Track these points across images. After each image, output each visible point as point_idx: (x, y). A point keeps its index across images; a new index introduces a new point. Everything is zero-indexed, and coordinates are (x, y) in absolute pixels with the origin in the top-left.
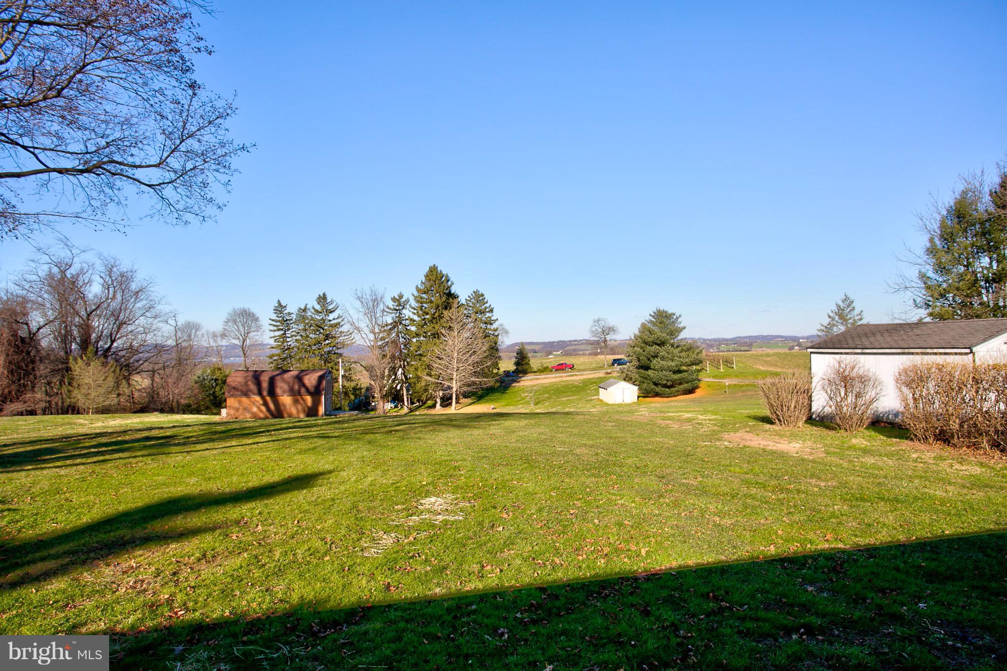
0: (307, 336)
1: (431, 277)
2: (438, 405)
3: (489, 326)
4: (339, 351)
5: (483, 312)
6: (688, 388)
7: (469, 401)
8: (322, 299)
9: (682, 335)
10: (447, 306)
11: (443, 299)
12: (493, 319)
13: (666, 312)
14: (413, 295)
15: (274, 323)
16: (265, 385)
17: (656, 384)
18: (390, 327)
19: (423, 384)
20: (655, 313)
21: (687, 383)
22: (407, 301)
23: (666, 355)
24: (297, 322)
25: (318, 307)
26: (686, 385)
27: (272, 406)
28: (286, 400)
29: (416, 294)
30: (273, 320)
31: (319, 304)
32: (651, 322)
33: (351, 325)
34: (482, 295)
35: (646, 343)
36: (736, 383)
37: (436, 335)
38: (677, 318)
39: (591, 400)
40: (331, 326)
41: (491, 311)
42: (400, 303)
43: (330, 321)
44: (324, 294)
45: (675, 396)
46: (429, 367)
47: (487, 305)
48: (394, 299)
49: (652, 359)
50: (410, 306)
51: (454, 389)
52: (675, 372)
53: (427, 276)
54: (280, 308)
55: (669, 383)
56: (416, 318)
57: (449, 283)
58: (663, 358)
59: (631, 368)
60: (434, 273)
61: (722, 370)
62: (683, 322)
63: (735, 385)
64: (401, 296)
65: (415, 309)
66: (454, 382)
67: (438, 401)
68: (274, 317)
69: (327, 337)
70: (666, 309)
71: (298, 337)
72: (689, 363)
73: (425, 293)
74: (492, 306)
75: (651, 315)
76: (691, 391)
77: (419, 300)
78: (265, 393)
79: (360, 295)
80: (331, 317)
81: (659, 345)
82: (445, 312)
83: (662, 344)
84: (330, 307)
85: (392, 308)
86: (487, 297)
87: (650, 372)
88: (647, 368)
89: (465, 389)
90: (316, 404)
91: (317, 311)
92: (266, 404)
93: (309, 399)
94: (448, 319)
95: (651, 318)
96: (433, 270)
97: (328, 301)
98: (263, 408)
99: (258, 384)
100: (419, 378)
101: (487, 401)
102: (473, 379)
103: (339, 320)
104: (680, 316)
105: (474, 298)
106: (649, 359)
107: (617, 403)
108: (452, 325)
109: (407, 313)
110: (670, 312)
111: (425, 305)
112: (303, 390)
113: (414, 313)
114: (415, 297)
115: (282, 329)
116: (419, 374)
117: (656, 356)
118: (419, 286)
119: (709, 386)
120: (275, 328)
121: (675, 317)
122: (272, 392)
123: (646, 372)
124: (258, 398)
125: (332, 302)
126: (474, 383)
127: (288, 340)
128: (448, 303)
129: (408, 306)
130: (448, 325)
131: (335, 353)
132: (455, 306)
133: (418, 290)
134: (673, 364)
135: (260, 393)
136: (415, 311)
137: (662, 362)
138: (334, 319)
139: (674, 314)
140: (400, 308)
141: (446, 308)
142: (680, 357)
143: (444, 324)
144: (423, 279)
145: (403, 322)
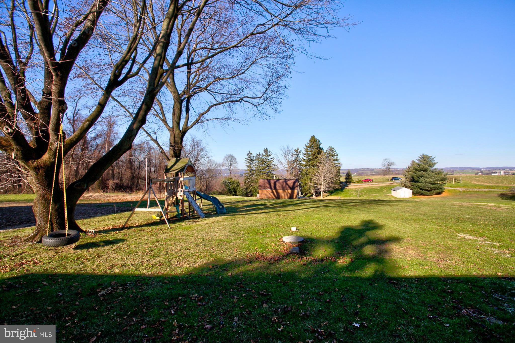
0: (260, 166)
1: (312, 141)
2: (314, 196)
3: (336, 162)
4: (272, 172)
5: (333, 156)
6: (439, 192)
7: (327, 194)
8: (266, 150)
9: (435, 167)
10: (319, 153)
11: (317, 150)
12: (338, 158)
13: (427, 156)
15: (247, 160)
16: (272, 185)
17: (421, 189)
18: (293, 162)
19: (308, 186)
20: (421, 156)
21: (439, 189)
22: (301, 151)
23: (428, 176)
24: (256, 160)
25: (264, 154)
26: (438, 190)
27: (275, 193)
28: (280, 191)
29: (305, 148)
30: (246, 159)
32: (419, 160)
33: (278, 161)
34: (333, 148)
35: (416, 170)
36: (464, 190)
37: (314, 166)
38: (433, 158)
39: (387, 196)
40: (269, 162)
41: (337, 155)
42: (298, 152)
43: (269, 159)
44: (267, 148)
45: (431, 195)
46: (311, 179)
47: (335, 153)
48: (295, 150)
49: (420, 178)
51: (322, 189)
52: (432, 184)
53: (310, 140)
54: (249, 154)
55: (429, 189)
56: (305, 158)
57: (320, 143)
58: (426, 177)
59: (407, 182)
60: (313, 139)
61: (454, 184)
62: (436, 160)
63: (464, 191)
64: (298, 149)
65: (305, 154)
66: (322, 186)
67: (314, 194)
68: (247, 157)
69: (268, 166)
70: (427, 154)
71: (256, 166)
72: (440, 180)
73: (309, 147)
74: (337, 153)
75: (419, 157)
76: (439, 193)
77: (307, 150)
78: (273, 188)
79: (282, 148)
80: (269, 157)
81: (423, 171)
82: (319, 156)
83: (426, 170)
84: (269, 154)
85: (294, 154)
86: (335, 149)
87: (418, 184)
88: (417, 182)
89: (327, 189)
90: (293, 193)
92: (273, 192)
93: (290, 191)
94: (320, 159)
95: (419, 158)
96: (313, 137)
97: (268, 151)
98: (272, 194)
99: (270, 184)
100: (306, 184)
101: (335, 195)
102: (331, 185)
103: (272, 159)
104: (435, 158)
105: (330, 150)
106: (418, 178)
107: (401, 197)
108: (321, 161)
109: (301, 156)
110: (429, 155)
111: (309, 153)
112: (287, 186)
114: (305, 149)
115: (250, 163)
116: (306, 182)
117: (422, 177)
118: (307, 145)
119: (449, 191)
120: (247, 162)
121: (432, 158)
122: (275, 188)
123: (416, 184)
124: (269, 190)
125: (269, 152)
126: (330, 187)
127: (252, 167)
128: (320, 152)
129: (301, 153)
130: (319, 161)
131: (270, 173)
132: (322, 153)
133: (306, 146)
134: (431, 180)
135: (271, 188)
136: (305, 155)
137: (426, 179)
139: (431, 157)
141: (318, 154)
142: (435, 177)
143: (318, 161)
144: (309, 141)
145: (299, 160)
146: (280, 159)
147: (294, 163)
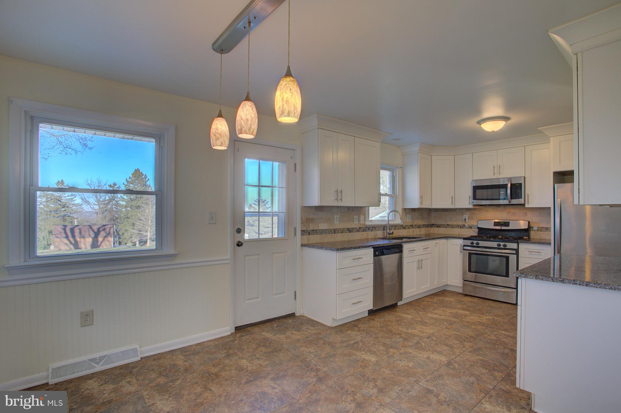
0: (49, 206)
1: (136, 175)
2: (137, 246)
4: (71, 215)
8: (61, 183)
11: (143, 188)
18: (107, 202)
19: (129, 234)
22: (119, 188)
29: (125, 183)
32: (255, 204)
33: (83, 200)
37: (138, 207)
40: (66, 200)
42: (114, 188)
43: (65, 197)
44: (62, 181)
46: (133, 225)
48: (110, 186)
51: (149, 237)
53: (133, 174)
56: (125, 197)
57: (147, 179)
60: (138, 173)
62: (269, 204)
64: (115, 185)
66: (149, 233)
67: (137, 243)
69: (63, 207)
73: (131, 183)
75: (255, 201)
78: (70, 237)
79: (89, 182)
80: (67, 194)
92: (70, 242)
94: (146, 199)
96: (137, 171)
103: (72, 197)
108: (147, 202)
114: (126, 186)
118: (128, 180)
125: (67, 186)
130: (145, 202)
131: (69, 216)
143: (143, 202)
144: (131, 176)
145: (116, 199)
146: (86, 197)
147: (109, 202)
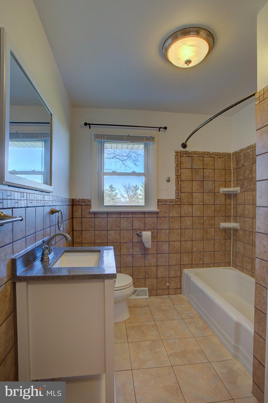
14: (141, 186)
31: (110, 188)
50: (140, 189)
91: (109, 191)
113: (141, 192)
138: (114, 194)
140: (136, 190)
